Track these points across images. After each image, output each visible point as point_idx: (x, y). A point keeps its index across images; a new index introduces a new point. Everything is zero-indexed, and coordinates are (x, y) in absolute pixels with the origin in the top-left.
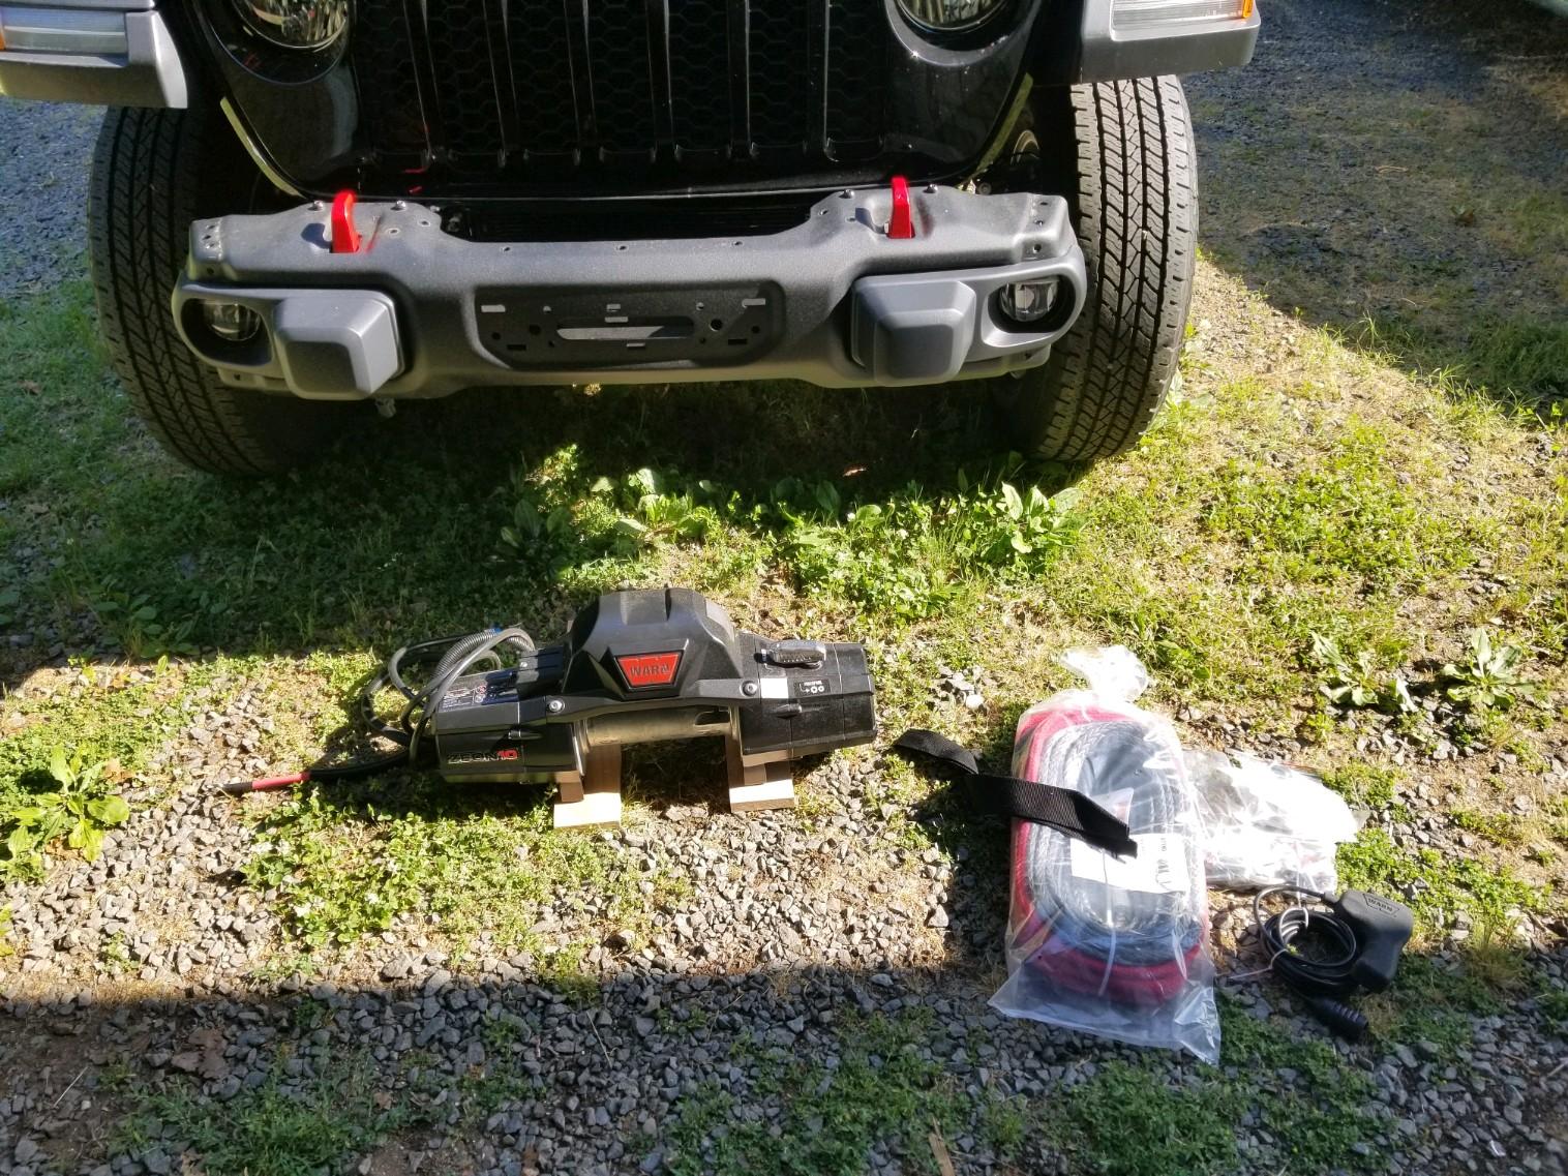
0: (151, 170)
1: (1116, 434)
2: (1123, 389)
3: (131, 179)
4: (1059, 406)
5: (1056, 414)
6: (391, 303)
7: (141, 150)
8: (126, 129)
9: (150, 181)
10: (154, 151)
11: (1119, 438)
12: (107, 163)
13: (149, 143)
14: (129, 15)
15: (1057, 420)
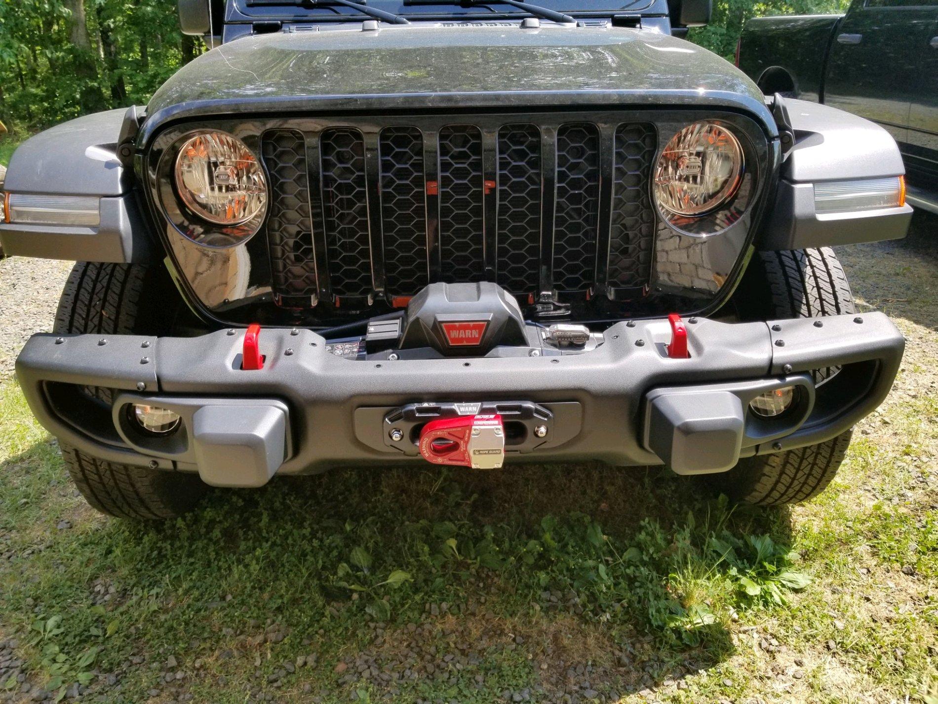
0: (105, 300)
1: (812, 481)
2: (816, 458)
3: (89, 307)
4: (767, 470)
5: (764, 475)
6: (285, 407)
7: (99, 286)
8: (89, 273)
9: (103, 308)
10: (108, 288)
11: (813, 485)
12: (72, 297)
13: (105, 282)
14: (103, 199)
15: (764, 479)
